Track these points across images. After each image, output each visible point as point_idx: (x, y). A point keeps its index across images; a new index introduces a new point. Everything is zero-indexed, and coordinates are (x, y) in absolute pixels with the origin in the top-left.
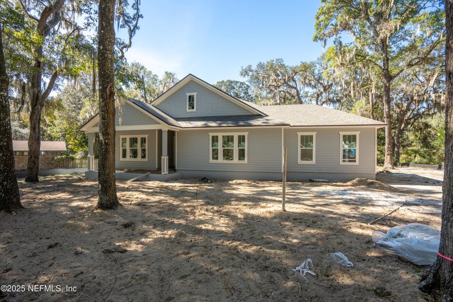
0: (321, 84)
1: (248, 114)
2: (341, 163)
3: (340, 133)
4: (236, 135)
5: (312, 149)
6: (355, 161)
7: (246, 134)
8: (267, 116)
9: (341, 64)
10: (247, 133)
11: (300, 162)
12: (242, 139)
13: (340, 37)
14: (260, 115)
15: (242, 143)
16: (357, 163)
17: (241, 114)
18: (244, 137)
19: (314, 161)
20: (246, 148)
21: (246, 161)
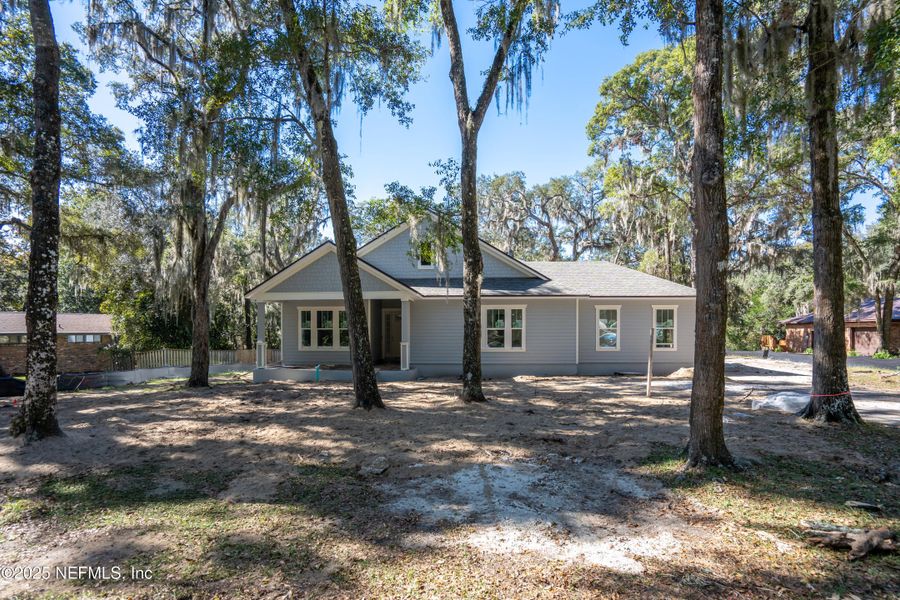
0: (582, 216)
1: (518, 276)
2: (655, 349)
3: (653, 306)
4: (509, 309)
5: (616, 330)
6: (672, 346)
7: (523, 307)
8: (550, 280)
9: (631, 195)
10: (526, 306)
12: (517, 314)
13: (629, 154)
14: (538, 278)
15: (517, 321)
16: (675, 349)
17: (508, 276)
18: (520, 311)
19: (618, 347)
20: (524, 329)
21: (523, 348)
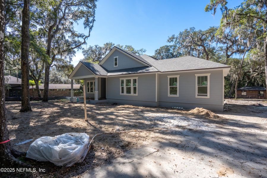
2: (197, 97)
3: (196, 75)
4: (132, 79)
5: (177, 87)
6: (207, 96)
8: (151, 67)
10: (138, 77)
11: (169, 95)
12: (135, 81)
14: (148, 66)
15: (135, 83)
16: (208, 97)
19: (178, 95)
20: (137, 87)
21: (137, 94)
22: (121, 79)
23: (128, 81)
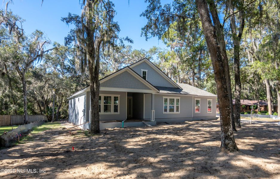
1: (173, 87)
2: (208, 112)
3: (207, 99)
4: (175, 98)
5: (199, 106)
8: (183, 89)
10: (180, 98)
12: (177, 100)
14: (179, 88)
16: (212, 112)
19: (200, 112)
20: (180, 106)
22: (164, 97)
23: (172, 101)
